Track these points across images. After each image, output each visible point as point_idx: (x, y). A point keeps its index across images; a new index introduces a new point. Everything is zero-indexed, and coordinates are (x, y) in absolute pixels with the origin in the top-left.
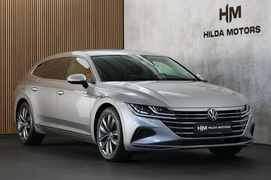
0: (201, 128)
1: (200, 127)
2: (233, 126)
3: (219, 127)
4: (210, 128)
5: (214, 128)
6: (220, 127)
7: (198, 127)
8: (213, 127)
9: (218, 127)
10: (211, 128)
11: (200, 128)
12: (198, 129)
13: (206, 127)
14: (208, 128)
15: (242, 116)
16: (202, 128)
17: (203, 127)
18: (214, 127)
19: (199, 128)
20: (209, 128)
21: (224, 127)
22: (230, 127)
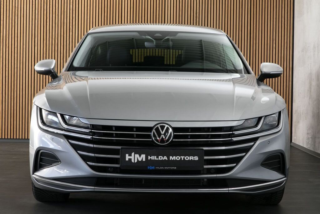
0: (132, 157)
1: (130, 155)
2: (206, 158)
3: (171, 157)
4: (152, 158)
5: (161, 158)
6: (174, 157)
7: (127, 155)
8: (158, 157)
9: (168, 158)
10: (154, 158)
11: (130, 157)
12: (127, 159)
13: (143, 156)
14: (147, 158)
15: (235, 139)
16: (135, 158)
17: (137, 156)
18: (160, 157)
19: (127, 157)
20: (151, 159)
21: (184, 158)
22: (196, 158)
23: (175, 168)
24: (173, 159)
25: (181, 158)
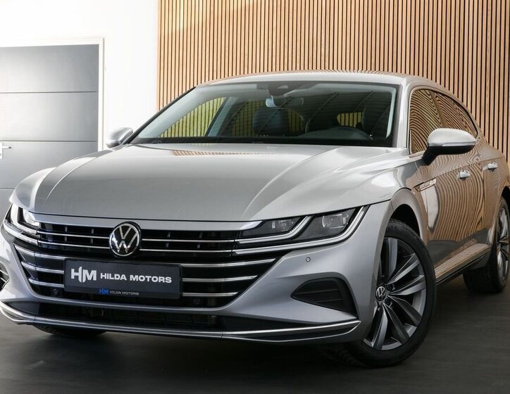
0: (79, 274)
1: (77, 271)
2: (185, 280)
3: (131, 276)
4: (105, 276)
5: (117, 277)
6: (137, 276)
7: (73, 270)
8: (113, 276)
9: (128, 278)
10: (107, 276)
11: (77, 274)
12: (73, 277)
13: (94, 273)
14: (98, 276)
15: (239, 252)
17: (86, 272)
18: (116, 275)
19: (73, 274)
20: (104, 278)
21: (150, 279)
22: (169, 280)
23: (138, 294)
24: (134, 280)
25: (146, 279)
